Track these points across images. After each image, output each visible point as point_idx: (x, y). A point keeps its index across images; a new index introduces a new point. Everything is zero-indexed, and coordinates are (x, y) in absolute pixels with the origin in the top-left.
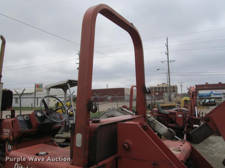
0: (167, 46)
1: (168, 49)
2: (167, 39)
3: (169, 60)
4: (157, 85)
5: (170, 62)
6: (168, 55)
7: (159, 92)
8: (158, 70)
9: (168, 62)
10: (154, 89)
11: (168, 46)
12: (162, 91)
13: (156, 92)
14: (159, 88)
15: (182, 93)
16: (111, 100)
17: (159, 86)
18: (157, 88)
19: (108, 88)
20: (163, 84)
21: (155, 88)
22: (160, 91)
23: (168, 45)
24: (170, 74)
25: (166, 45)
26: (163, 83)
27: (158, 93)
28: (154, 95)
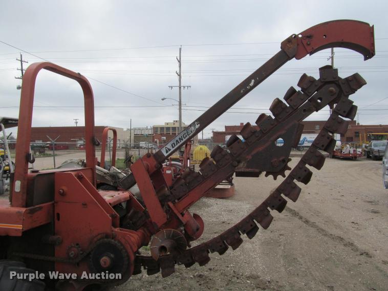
0: (179, 62)
1: (180, 67)
2: (180, 49)
3: (182, 85)
4: (165, 123)
5: (182, 88)
6: (180, 75)
7: (167, 135)
8: (163, 99)
9: (180, 88)
10: (159, 129)
11: (181, 62)
12: (172, 134)
13: (162, 135)
14: (168, 129)
15: (204, 138)
16: (82, 147)
17: (168, 126)
18: (165, 129)
19: (78, 126)
20: (175, 123)
21: (162, 128)
22: (170, 133)
23: (181, 60)
24: (182, 108)
25: (179, 59)
26: (175, 121)
27: (165, 138)
28: (158, 140)
